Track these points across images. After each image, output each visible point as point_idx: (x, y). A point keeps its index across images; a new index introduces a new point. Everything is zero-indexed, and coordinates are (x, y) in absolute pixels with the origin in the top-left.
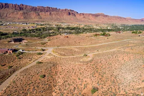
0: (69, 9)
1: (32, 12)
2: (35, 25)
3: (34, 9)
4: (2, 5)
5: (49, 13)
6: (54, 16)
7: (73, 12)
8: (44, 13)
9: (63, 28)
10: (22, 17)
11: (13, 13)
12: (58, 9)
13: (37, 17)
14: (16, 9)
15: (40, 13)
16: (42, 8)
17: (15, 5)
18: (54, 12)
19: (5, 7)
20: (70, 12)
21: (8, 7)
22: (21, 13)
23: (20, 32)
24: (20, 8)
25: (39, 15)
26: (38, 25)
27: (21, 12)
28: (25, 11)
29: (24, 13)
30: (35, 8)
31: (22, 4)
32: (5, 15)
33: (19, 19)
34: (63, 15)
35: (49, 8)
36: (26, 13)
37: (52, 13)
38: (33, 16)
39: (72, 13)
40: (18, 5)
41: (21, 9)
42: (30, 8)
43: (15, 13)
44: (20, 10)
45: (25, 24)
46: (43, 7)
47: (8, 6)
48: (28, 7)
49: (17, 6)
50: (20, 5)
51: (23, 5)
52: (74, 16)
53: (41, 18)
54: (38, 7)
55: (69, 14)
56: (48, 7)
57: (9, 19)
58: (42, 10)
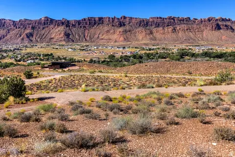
0: (217, 18)
1: (140, 29)
2: (138, 50)
3: (144, 24)
4: (95, 20)
5: (170, 29)
6: (180, 34)
7: (228, 23)
8: (161, 28)
9: (193, 55)
10: (122, 39)
11: (108, 31)
12: (192, 19)
13: (148, 37)
14: (113, 26)
15: (154, 30)
16: (159, 20)
17: (113, 18)
18: (183, 25)
19: (99, 24)
20: (220, 23)
21: (103, 23)
22: (120, 32)
23: (103, 60)
24: (120, 22)
25: (151, 33)
26: (143, 49)
27: (121, 29)
28: (127, 28)
29: (126, 31)
30: (145, 22)
31: (124, 16)
32: (97, 36)
33: (116, 41)
34: (202, 31)
35: (173, 19)
36: (129, 31)
37: (178, 28)
38: (140, 37)
39: (226, 26)
40: (118, 19)
41: (121, 24)
42: (136, 22)
43: (111, 31)
44: (120, 26)
45: (121, 49)
46: (160, 18)
47: (102, 21)
48: (133, 21)
49: (116, 20)
50: (121, 18)
51: (125, 18)
52: (229, 32)
53: (155, 39)
54: (151, 20)
55: (218, 27)
56: (170, 18)
57: (101, 42)
58: (158, 25)
